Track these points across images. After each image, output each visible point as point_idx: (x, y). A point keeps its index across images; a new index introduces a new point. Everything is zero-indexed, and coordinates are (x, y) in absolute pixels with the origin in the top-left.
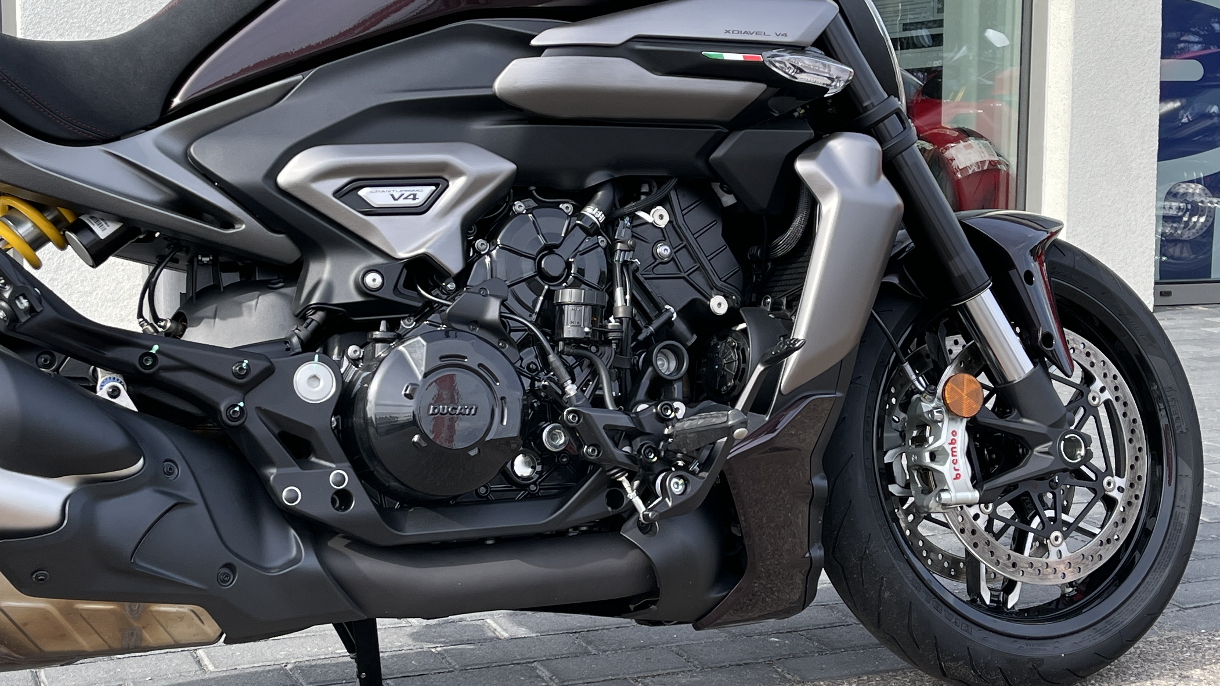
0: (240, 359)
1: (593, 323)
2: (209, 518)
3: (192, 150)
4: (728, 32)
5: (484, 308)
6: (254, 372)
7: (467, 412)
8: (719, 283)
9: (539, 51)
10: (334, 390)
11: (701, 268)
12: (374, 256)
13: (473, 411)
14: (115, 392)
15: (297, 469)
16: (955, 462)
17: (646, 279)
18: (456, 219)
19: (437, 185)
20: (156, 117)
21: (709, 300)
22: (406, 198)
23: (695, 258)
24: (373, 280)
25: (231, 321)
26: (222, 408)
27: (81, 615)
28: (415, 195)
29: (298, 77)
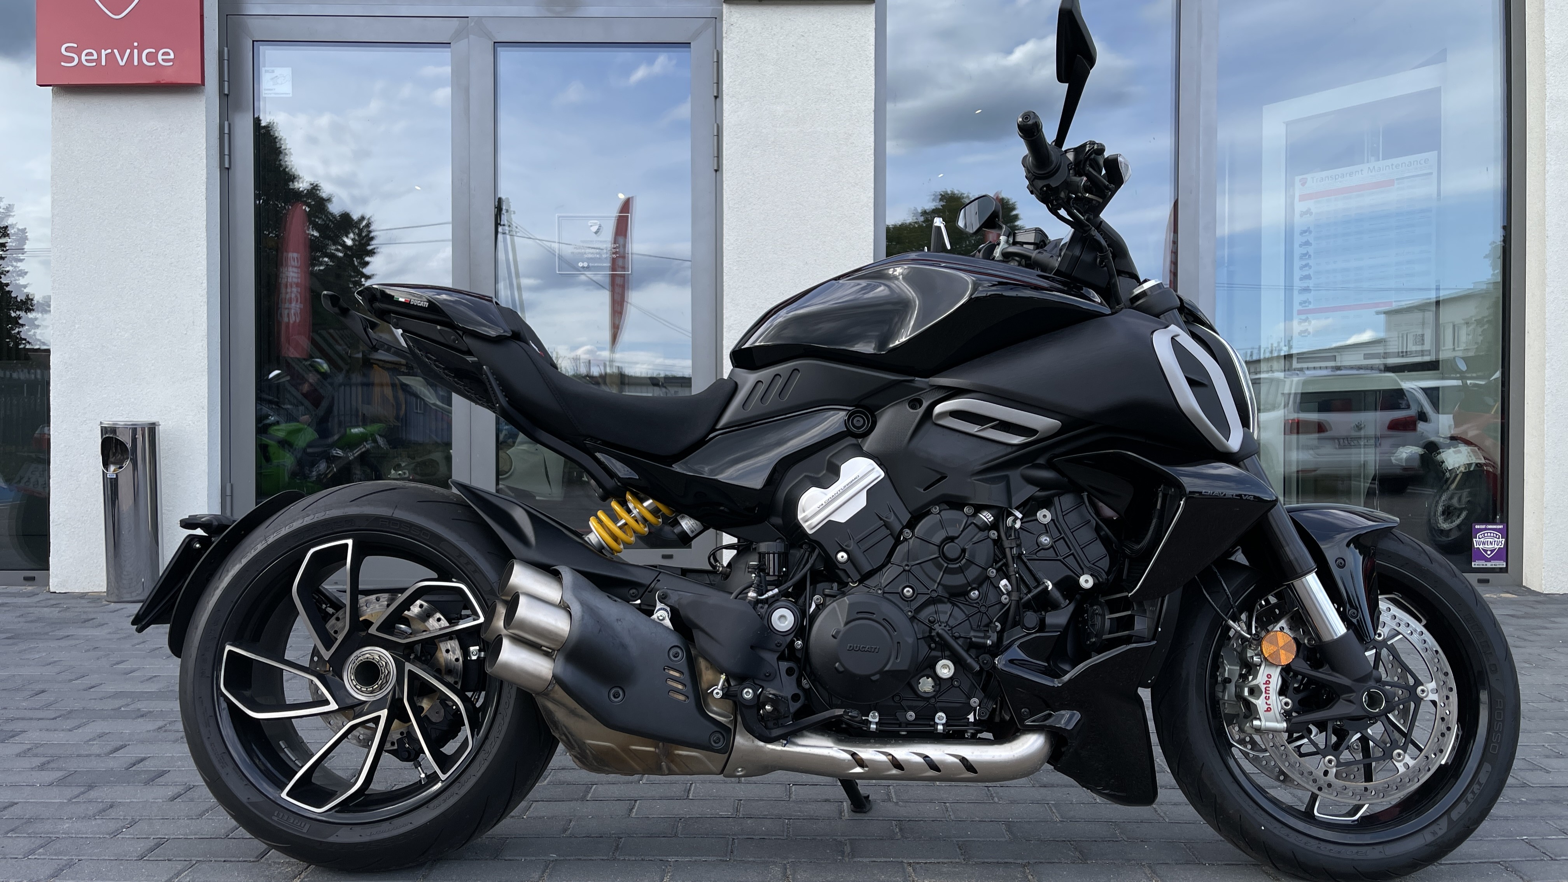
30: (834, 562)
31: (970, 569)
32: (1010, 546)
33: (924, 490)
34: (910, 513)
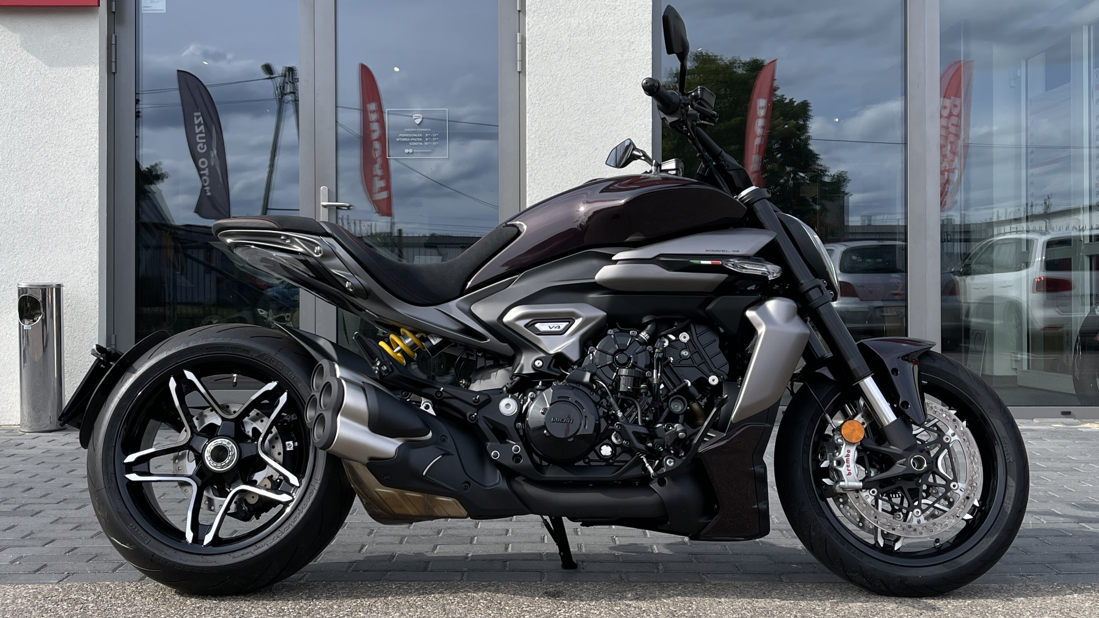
0: (476, 395)
1: (634, 385)
2: (459, 462)
3: (472, 308)
4: (707, 251)
5: (583, 376)
6: (481, 400)
7: (569, 421)
8: (714, 370)
9: (616, 262)
10: (516, 410)
11: (705, 362)
12: (541, 353)
13: (571, 422)
14: (427, 407)
15: (499, 443)
16: (848, 466)
17: (674, 367)
18: (576, 338)
19: (569, 322)
20: (458, 294)
21: (709, 378)
22: (555, 328)
23: (702, 358)
24: (539, 363)
25: (487, 381)
26: (468, 415)
27: (408, 498)
28: (559, 327)
29: (517, 276)
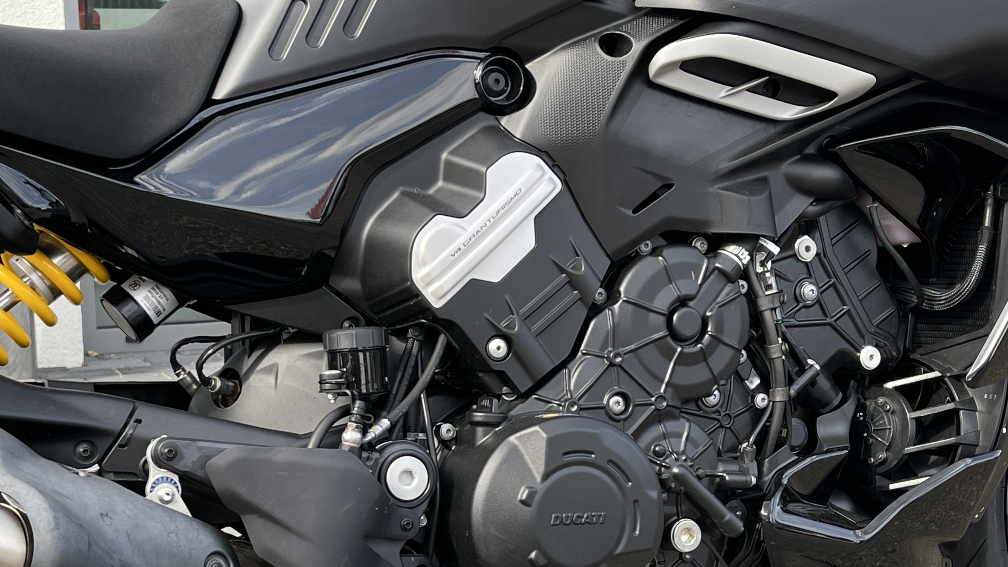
30: (482, 357)
31: (717, 352)
32: (771, 306)
33: (635, 212)
34: (608, 256)
